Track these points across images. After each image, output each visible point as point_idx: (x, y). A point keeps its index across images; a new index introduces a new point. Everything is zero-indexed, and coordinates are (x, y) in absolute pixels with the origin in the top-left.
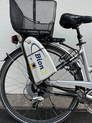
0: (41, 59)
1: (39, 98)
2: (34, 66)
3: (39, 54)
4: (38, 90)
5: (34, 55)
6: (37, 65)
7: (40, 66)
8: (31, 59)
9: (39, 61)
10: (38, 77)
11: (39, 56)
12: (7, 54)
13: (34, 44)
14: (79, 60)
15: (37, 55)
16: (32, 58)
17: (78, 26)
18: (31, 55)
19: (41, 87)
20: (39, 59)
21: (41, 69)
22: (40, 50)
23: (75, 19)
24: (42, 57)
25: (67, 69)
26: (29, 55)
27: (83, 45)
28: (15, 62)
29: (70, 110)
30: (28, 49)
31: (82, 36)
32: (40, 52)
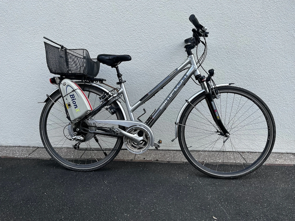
0: (75, 99)
1: (78, 137)
2: (69, 105)
3: (73, 95)
4: (77, 130)
5: (69, 95)
6: (72, 105)
7: (74, 106)
8: (66, 99)
9: (73, 101)
10: (73, 116)
11: (73, 96)
12: (47, 95)
13: (68, 86)
14: (120, 100)
15: (71, 95)
16: (68, 98)
17: (117, 65)
18: (66, 95)
19: (80, 126)
20: (73, 99)
21: (75, 108)
22: (74, 91)
23: (109, 59)
24: (76, 97)
25: (107, 109)
26: (65, 96)
27: (123, 83)
28: (55, 104)
29: (115, 150)
30: (64, 91)
31: (122, 75)
32: (74, 93)
